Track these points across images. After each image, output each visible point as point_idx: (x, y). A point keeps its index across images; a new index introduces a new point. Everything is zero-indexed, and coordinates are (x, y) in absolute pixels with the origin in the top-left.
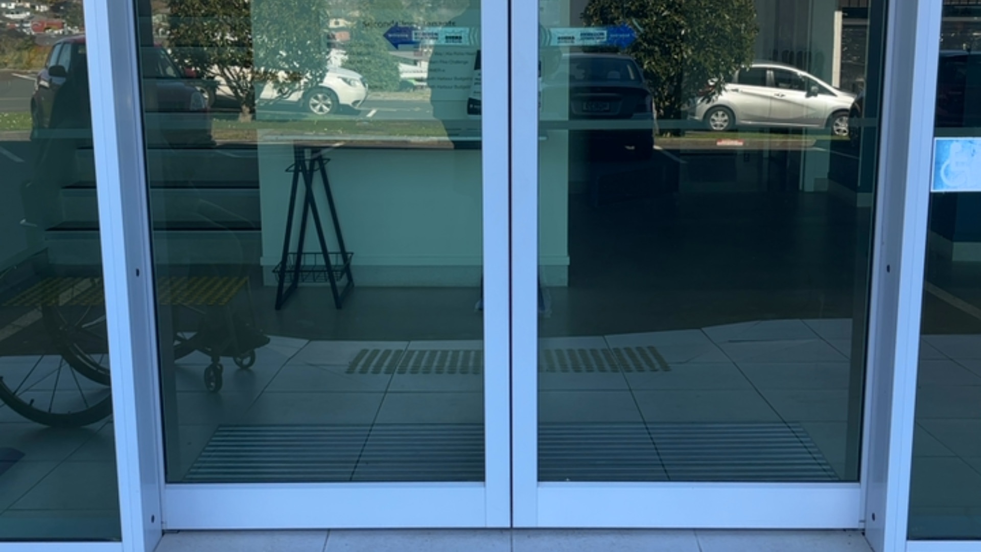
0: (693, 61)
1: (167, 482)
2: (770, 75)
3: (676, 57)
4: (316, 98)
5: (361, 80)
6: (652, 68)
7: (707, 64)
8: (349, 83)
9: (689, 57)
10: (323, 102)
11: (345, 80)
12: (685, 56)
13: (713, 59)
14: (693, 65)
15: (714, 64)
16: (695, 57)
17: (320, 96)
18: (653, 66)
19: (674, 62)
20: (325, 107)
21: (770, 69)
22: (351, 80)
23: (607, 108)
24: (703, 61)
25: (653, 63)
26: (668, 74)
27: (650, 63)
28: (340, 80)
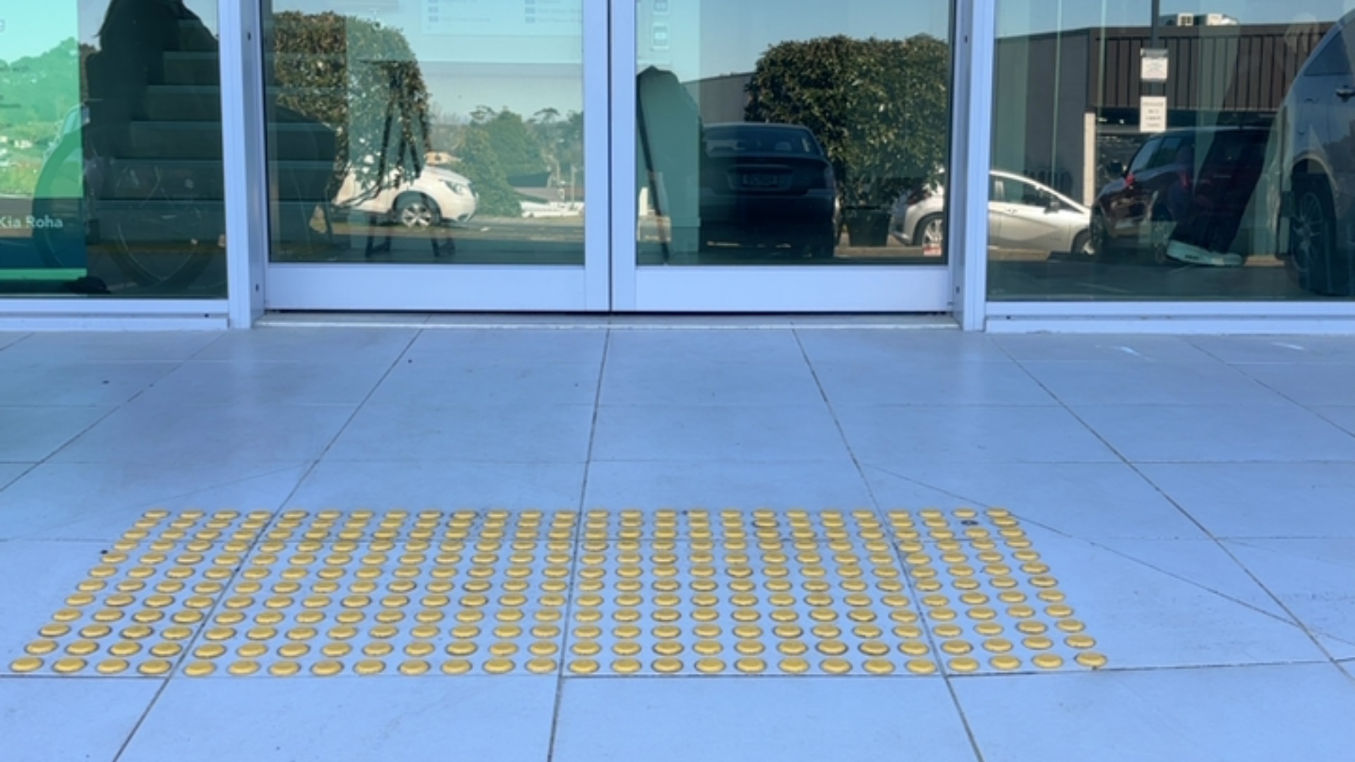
0: (896, 147)
1: (270, 261)
2: (999, 186)
3: (872, 142)
4: (412, 210)
5: (470, 186)
6: (839, 156)
7: (916, 151)
8: (454, 189)
9: (889, 142)
10: (420, 214)
11: (449, 184)
12: (885, 141)
13: (924, 144)
14: (895, 151)
15: (925, 150)
16: (899, 142)
17: (416, 206)
18: (840, 153)
19: (869, 147)
20: (423, 222)
21: (1000, 178)
22: (457, 184)
23: (775, 182)
24: (909, 147)
25: (840, 150)
26: (862, 164)
27: (836, 149)
28: (443, 185)
